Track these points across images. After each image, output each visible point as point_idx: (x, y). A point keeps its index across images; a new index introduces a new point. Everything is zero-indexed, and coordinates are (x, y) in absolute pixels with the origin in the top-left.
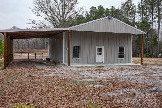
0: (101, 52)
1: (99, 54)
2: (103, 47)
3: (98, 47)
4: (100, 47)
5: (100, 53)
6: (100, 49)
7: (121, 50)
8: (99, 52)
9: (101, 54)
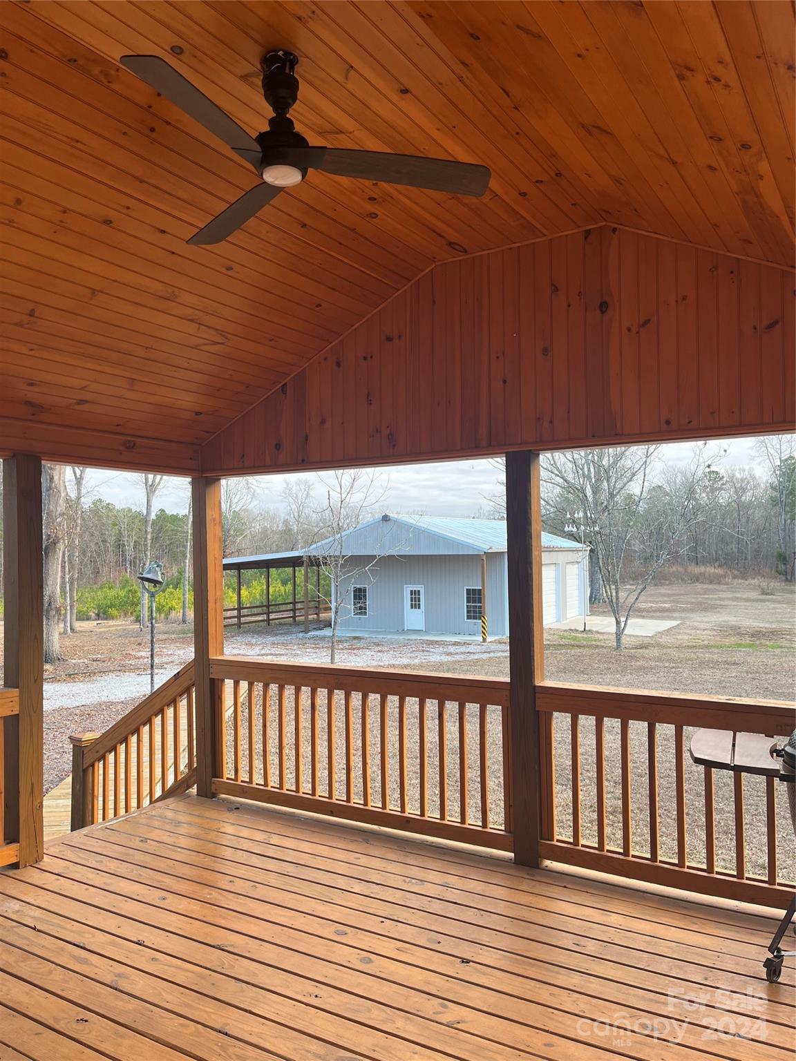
0: (419, 601)
1: (416, 608)
2: (421, 588)
3: (411, 589)
4: (417, 589)
5: (415, 604)
6: (415, 595)
7: (475, 597)
8: (415, 601)
9: (419, 608)
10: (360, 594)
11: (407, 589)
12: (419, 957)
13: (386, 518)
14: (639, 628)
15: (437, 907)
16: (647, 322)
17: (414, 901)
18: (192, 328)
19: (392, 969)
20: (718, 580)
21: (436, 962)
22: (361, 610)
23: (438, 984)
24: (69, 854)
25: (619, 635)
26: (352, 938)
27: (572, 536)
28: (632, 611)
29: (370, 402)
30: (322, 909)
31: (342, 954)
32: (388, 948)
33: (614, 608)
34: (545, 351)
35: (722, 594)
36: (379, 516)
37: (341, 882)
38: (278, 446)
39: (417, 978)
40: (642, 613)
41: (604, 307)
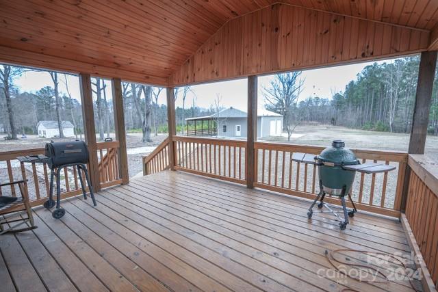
1: (238, 131)
4: (239, 126)
8: (238, 129)
10: (225, 127)
11: (237, 126)
12: (216, 209)
13: (231, 108)
14: (294, 136)
15: (224, 197)
16: (289, 33)
17: (218, 196)
18: (158, 40)
19: (208, 212)
20: (316, 125)
21: (220, 210)
22: (225, 131)
23: (219, 215)
24: (136, 182)
25: (289, 137)
26: (200, 204)
27: (279, 113)
28: (292, 132)
29: (211, 63)
30: (194, 197)
31: (197, 208)
32: (209, 206)
33: (288, 131)
34: (260, 45)
35: (316, 128)
36: (229, 107)
37: (201, 191)
38: (187, 77)
39: (214, 214)
40: (296, 133)
41: (277, 29)
